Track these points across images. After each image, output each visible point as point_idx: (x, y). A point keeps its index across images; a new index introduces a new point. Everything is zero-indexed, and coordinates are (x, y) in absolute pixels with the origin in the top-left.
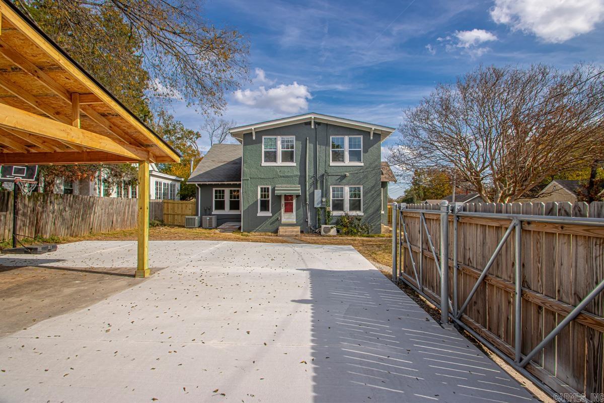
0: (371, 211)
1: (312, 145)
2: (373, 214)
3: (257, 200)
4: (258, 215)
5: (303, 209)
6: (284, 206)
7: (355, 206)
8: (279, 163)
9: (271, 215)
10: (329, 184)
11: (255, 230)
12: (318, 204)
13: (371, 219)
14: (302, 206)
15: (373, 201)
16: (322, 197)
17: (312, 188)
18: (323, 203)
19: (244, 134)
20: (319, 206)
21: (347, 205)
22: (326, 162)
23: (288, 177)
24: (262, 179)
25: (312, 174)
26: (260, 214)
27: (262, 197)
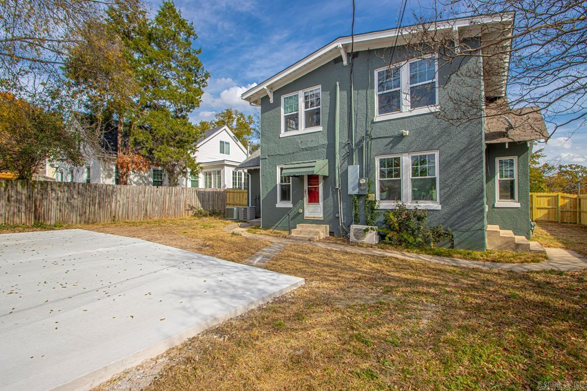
0: (459, 200)
1: (345, 93)
2: (463, 207)
3: (276, 185)
4: (278, 205)
5: (333, 198)
6: (307, 192)
7: (423, 190)
8: (302, 129)
9: (291, 206)
10: (373, 153)
11: (274, 227)
12: (354, 189)
13: (458, 217)
14: (331, 192)
15: (464, 180)
16: (361, 176)
17: (346, 163)
18: (362, 188)
19: (261, 99)
20: (356, 192)
21: (407, 189)
22: (368, 115)
23: (311, 149)
24: (281, 155)
25: (345, 140)
26: (280, 204)
27: (282, 181)
